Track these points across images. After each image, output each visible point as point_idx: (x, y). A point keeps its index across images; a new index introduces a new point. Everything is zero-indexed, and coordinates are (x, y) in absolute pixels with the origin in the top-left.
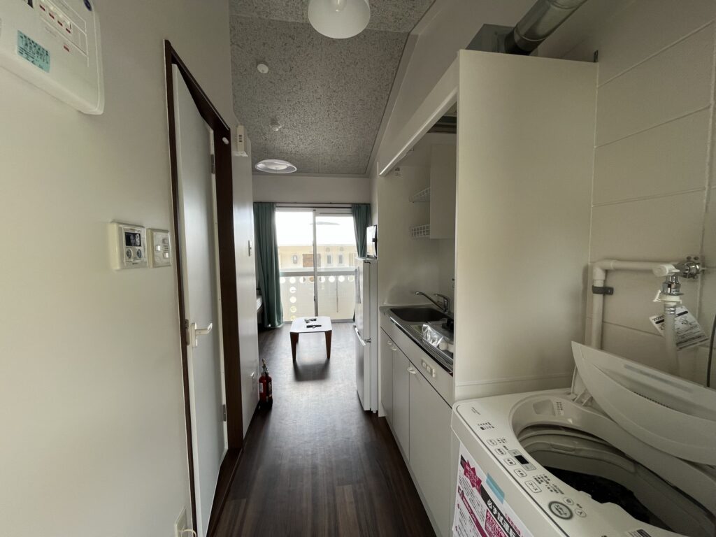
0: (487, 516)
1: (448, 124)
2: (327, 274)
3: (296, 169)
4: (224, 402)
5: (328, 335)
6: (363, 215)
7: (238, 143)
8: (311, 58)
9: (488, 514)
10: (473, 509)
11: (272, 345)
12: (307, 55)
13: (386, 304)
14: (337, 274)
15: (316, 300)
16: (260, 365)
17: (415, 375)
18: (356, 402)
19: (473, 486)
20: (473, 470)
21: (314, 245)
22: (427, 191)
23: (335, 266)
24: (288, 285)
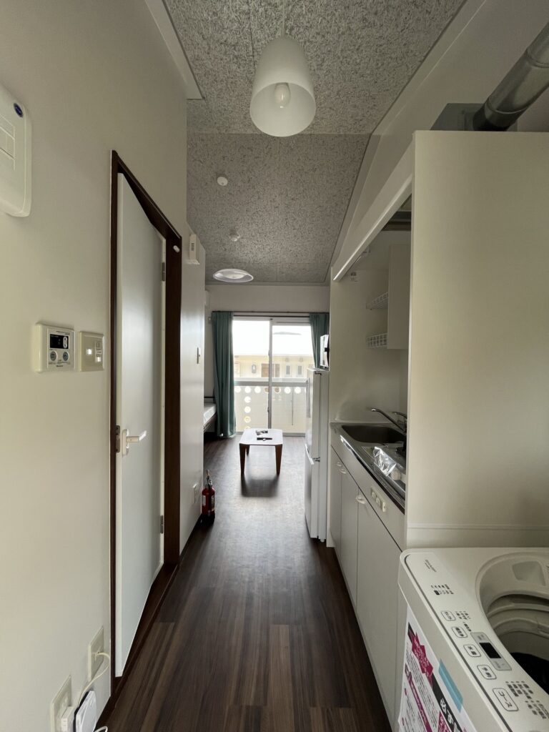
0: (440, 722)
1: (402, 220)
2: (284, 385)
3: (253, 278)
4: (162, 513)
5: (279, 449)
6: (320, 322)
7: (191, 251)
8: (269, 167)
9: (442, 720)
10: (422, 702)
11: (222, 456)
12: (265, 165)
13: (337, 419)
14: (293, 385)
15: (269, 411)
16: (204, 477)
17: (364, 505)
18: (302, 527)
19: (423, 672)
20: (423, 648)
21: (270, 354)
22: (385, 297)
23: (294, 376)
24: (243, 394)
